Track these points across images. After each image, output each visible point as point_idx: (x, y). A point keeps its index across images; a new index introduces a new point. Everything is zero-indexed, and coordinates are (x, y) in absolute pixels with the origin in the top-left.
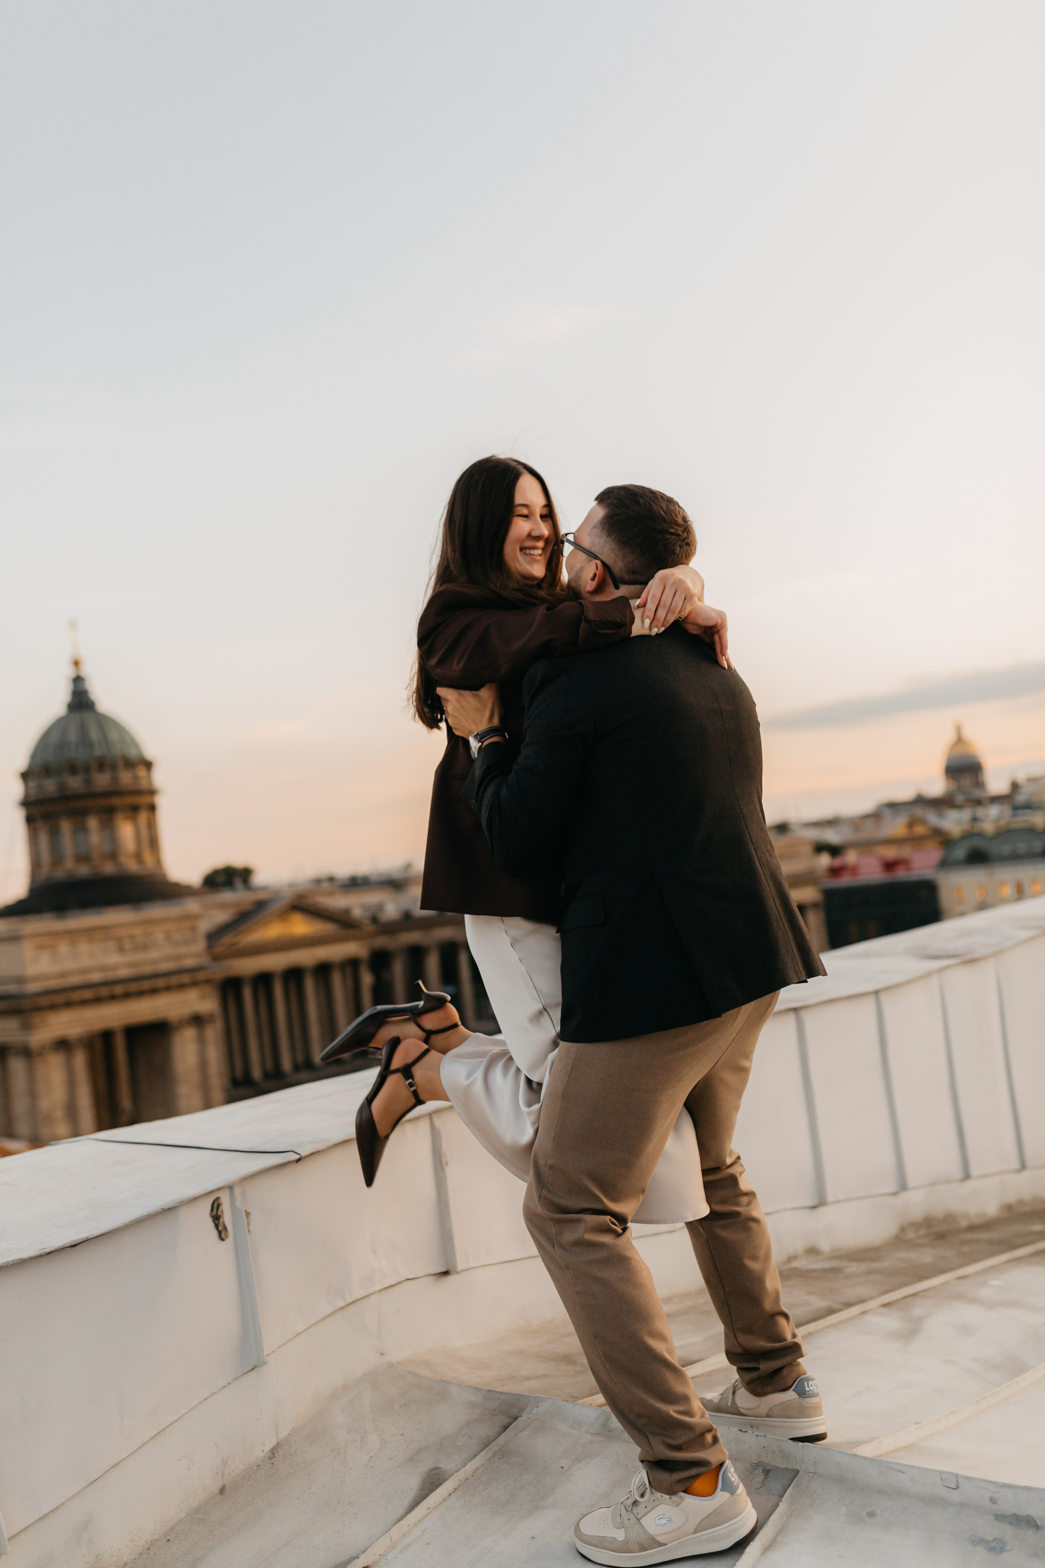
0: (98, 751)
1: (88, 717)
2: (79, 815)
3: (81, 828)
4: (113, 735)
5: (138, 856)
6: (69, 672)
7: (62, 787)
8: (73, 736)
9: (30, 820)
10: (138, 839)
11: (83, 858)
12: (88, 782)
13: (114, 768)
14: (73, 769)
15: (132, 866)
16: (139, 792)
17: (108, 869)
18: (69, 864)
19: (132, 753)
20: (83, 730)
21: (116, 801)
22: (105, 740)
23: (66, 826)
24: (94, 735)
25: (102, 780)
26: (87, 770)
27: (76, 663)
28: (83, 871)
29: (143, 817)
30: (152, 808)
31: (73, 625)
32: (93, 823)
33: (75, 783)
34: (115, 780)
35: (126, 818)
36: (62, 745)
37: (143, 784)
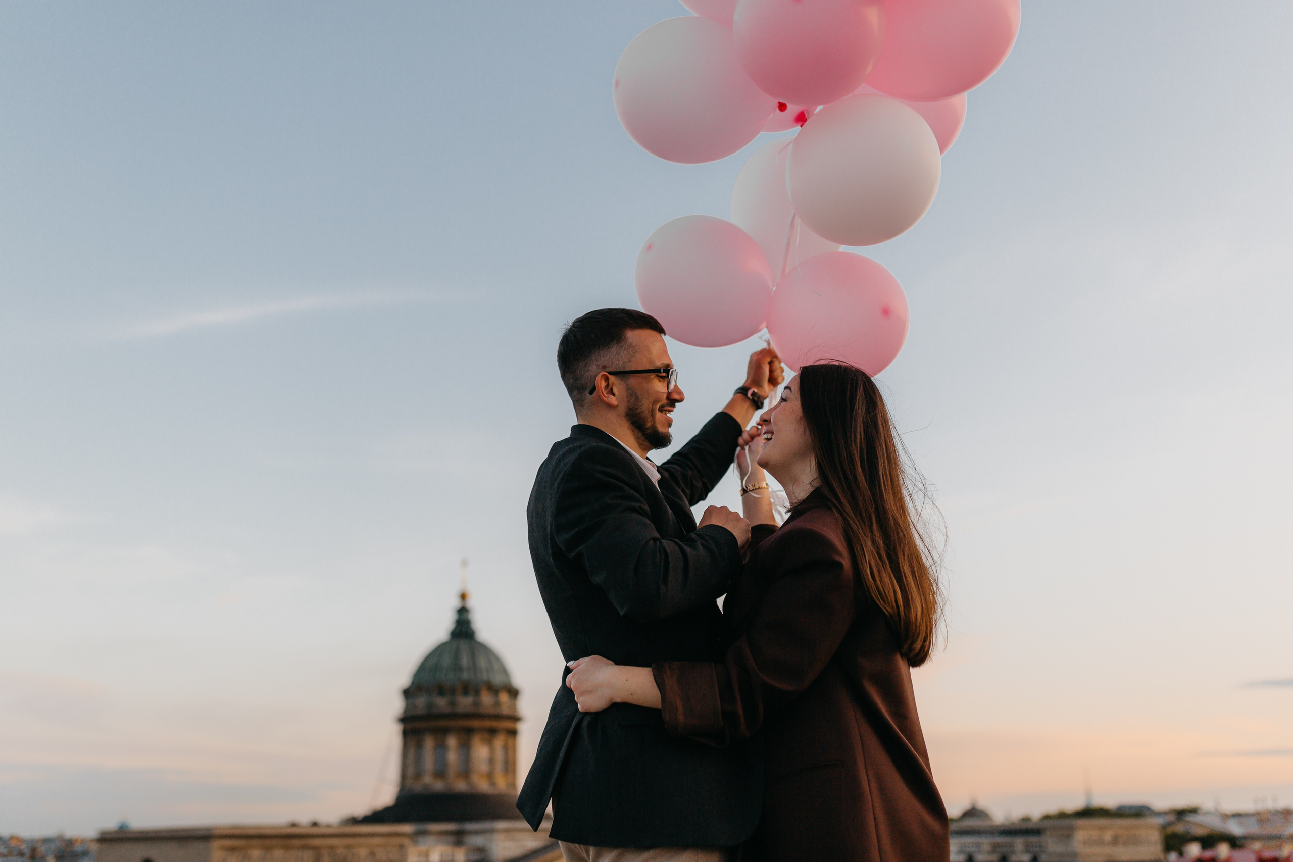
0: (465, 676)
1: (463, 645)
2: (441, 733)
3: (441, 746)
4: (482, 662)
5: (490, 776)
6: (456, 603)
7: (430, 706)
8: (446, 661)
9: (406, 734)
10: (491, 761)
11: (440, 773)
12: (453, 704)
13: (477, 692)
14: (441, 690)
15: (483, 786)
16: (498, 717)
17: (461, 786)
18: (427, 779)
19: (497, 679)
20: (456, 656)
21: (476, 723)
22: (474, 667)
23: (429, 743)
24: (465, 661)
25: (465, 702)
26: (453, 692)
27: (463, 597)
28: (439, 786)
29: (499, 742)
30: (513, 733)
31: (464, 563)
32: (452, 742)
33: (441, 703)
34: (477, 704)
35: (483, 740)
36: (436, 668)
37: (505, 710)
